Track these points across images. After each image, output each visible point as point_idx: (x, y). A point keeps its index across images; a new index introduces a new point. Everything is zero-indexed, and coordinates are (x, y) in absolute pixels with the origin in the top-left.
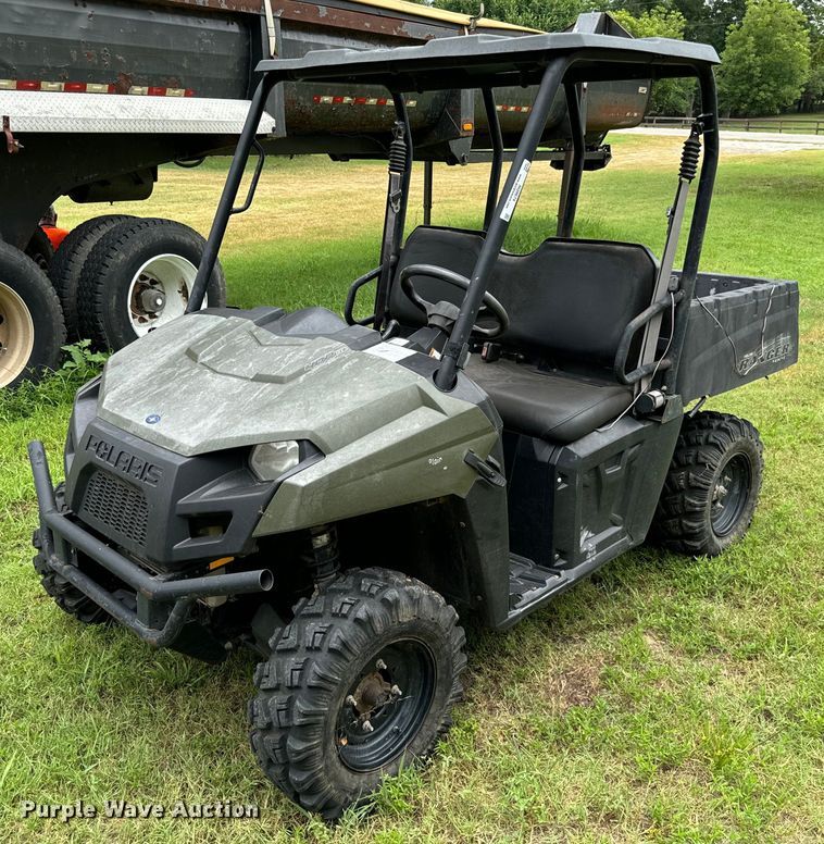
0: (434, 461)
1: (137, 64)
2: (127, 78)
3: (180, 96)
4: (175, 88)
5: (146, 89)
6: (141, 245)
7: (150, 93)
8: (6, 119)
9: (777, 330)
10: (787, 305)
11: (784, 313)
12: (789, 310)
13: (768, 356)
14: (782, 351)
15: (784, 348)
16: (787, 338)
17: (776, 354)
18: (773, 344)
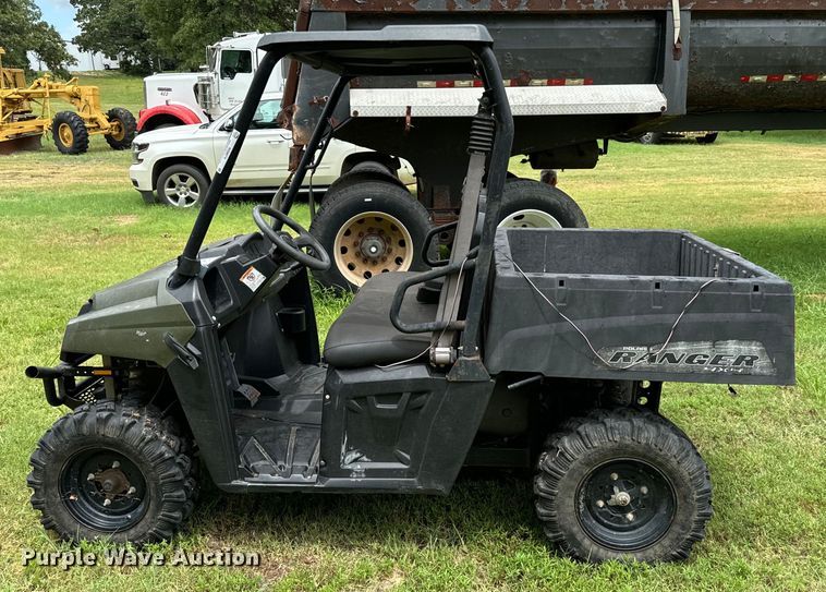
0: (140, 333)
1: (537, 62)
2: (527, 73)
3: (579, 84)
4: (573, 78)
5: (545, 81)
6: (508, 201)
7: (549, 84)
8: (409, 108)
9: (719, 334)
10: (754, 308)
11: (741, 316)
12: (758, 315)
13: (690, 360)
14: (733, 361)
15: (741, 358)
16: (754, 348)
17: (715, 362)
18: (704, 348)
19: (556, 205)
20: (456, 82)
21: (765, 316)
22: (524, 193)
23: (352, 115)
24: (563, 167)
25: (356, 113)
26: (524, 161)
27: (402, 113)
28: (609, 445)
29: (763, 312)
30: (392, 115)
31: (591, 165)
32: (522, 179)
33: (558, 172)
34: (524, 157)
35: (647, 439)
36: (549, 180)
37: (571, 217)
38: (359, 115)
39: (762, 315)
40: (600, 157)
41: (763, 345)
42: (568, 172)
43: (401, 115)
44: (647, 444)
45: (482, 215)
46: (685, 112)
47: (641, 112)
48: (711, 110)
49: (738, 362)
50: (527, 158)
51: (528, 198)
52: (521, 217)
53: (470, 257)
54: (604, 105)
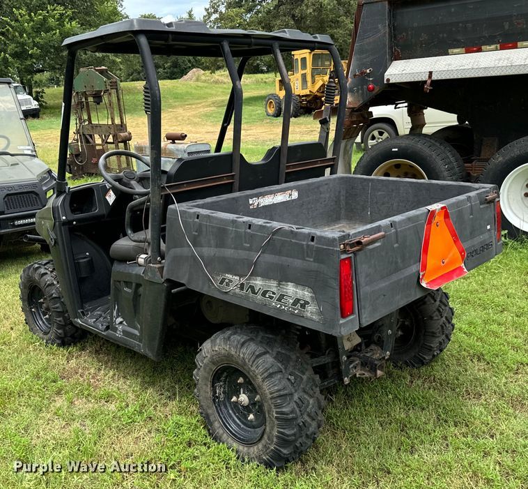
8: (431, 73)
9: (283, 276)
10: (308, 256)
11: (298, 263)
12: (310, 263)
13: (264, 294)
14: (291, 301)
15: (297, 301)
16: (305, 294)
17: (279, 300)
18: (273, 285)
20: (483, 47)
21: (314, 266)
23: (385, 82)
25: (388, 80)
27: (425, 77)
28: (223, 351)
29: (314, 261)
30: (416, 80)
35: (244, 354)
38: (391, 82)
39: (313, 264)
41: (314, 293)
43: (424, 80)
44: (243, 358)
49: (295, 304)
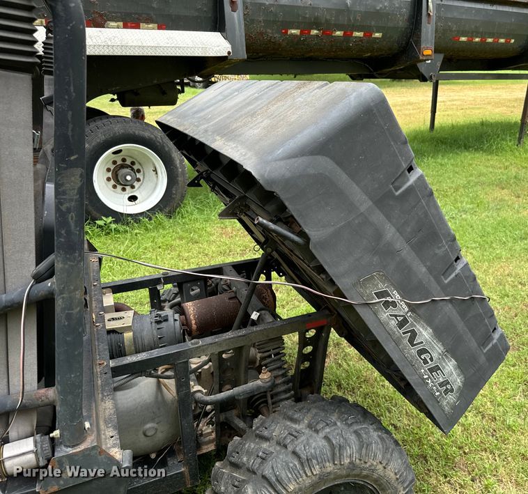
2: (101, 15)
3: (153, 28)
4: (147, 23)
5: (121, 24)
7: (125, 27)
9: (454, 348)
13: (421, 352)
14: (441, 380)
15: (446, 383)
16: (457, 381)
17: (431, 370)
19: (151, 139)
22: (118, 129)
24: (149, 105)
26: (113, 100)
31: (173, 102)
32: (114, 116)
33: (145, 109)
34: (111, 96)
36: (139, 116)
37: (167, 149)
40: (179, 95)
41: (464, 385)
42: (154, 108)
45: (50, 188)
46: (246, 57)
47: (212, 55)
48: (261, 57)
49: (442, 384)
50: (115, 97)
51: (123, 133)
52: (120, 151)
53: (39, 278)
54: (179, 48)
